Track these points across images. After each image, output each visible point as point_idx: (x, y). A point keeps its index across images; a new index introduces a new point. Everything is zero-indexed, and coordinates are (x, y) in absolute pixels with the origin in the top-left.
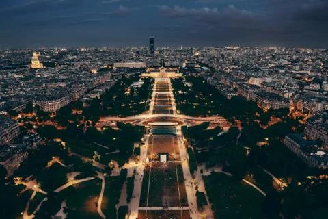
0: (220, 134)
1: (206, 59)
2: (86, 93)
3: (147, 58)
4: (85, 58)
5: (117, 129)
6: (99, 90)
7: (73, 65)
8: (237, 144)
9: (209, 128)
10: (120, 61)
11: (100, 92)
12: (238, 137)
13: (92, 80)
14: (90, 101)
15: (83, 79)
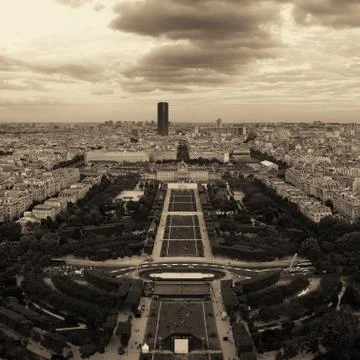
0: (304, 293)
1: (270, 145)
2: (30, 209)
3: (152, 143)
4: (34, 142)
5: (84, 283)
6: (55, 204)
7: (11, 153)
8: (338, 308)
9: (281, 283)
10: (100, 148)
11: (56, 208)
12: (340, 297)
13: (42, 183)
14: (35, 223)
15: (26, 182)
